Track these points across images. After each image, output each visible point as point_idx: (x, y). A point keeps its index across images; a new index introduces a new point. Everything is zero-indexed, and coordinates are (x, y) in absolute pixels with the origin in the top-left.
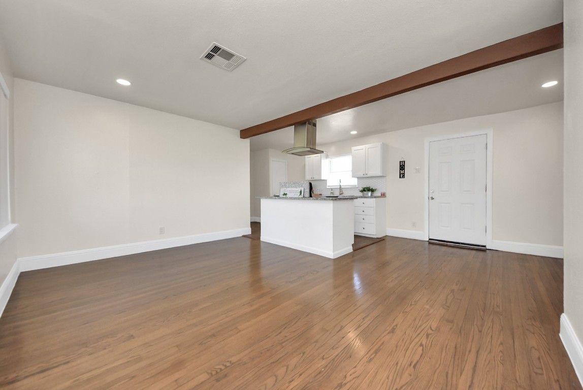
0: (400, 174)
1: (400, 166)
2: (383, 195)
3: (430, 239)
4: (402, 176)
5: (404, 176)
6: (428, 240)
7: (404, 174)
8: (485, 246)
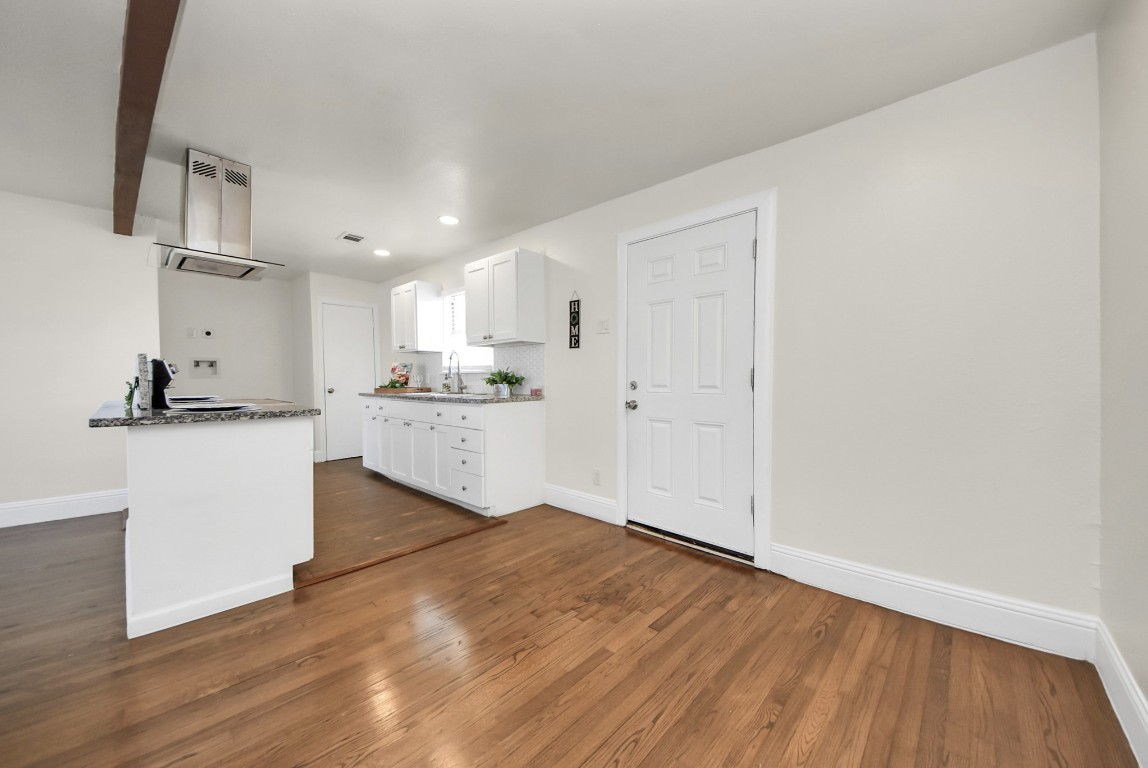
0: (571, 337)
1: (571, 313)
2: (537, 394)
3: (630, 522)
4: (575, 341)
5: (578, 341)
6: (624, 523)
7: (578, 336)
8: (751, 559)
